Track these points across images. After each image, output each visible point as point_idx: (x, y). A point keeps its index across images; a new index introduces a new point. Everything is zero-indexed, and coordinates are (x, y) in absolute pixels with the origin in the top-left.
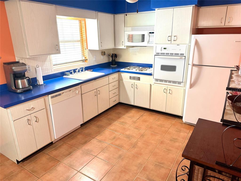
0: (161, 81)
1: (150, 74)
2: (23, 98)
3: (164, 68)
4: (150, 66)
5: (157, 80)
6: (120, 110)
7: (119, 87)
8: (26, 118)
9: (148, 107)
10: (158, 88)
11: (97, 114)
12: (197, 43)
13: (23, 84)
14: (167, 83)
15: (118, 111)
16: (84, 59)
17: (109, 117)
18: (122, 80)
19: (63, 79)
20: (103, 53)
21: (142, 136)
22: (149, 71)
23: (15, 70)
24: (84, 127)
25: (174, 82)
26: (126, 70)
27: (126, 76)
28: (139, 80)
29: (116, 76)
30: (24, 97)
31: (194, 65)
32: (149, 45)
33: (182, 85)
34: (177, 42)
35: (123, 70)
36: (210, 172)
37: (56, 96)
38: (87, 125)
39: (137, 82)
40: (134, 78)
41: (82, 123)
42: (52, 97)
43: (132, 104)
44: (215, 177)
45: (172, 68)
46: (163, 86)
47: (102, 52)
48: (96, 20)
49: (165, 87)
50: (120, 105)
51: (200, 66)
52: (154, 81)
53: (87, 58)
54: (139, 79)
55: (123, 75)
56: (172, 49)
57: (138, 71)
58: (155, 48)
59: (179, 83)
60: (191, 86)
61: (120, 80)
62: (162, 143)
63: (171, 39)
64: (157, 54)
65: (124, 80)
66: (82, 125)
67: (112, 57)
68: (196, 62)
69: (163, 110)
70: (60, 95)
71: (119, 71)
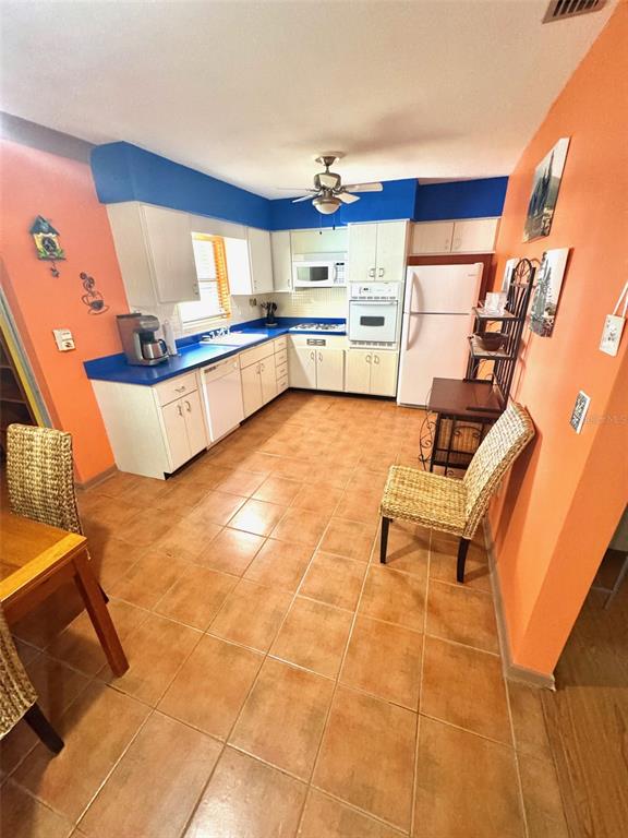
0: (362, 342)
1: (343, 334)
2: (156, 376)
3: (366, 321)
4: (342, 321)
5: (355, 342)
6: (291, 399)
7: (288, 361)
8: (176, 404)
9: (340, 389)
10: (357, 356)
11: (261, 406)
12: (415, 279)
13: (155, 350)
14: (371, 346)
15: (291, 400)
16: (223, 312)
17: (268, 419)
18: (293, 347)
19: (199, 347)
20: (254, 302)
21: (344, 427)
22: (339, 328)
23: (144, 327)
24: (246, 425)
25: (382, 343)
26: (299, 329)
27: (299, 340)
28: (324, 344)
29: (281, 340)
30: (159, 373)
31: (411, 314)
32: (336, 285)
33: (394, 346)
34: (384, 278)
35: (293, 329)
36: (459, 423)
37: (210, 369)
38: (250, 422)
39: (319, 348)
40: (315, 343)
41: (243, 419)
42: (206, 371)
43: (313, 387)
44: (464, 427)
45: (379, 321)
46: (365, 352)
47: (251, 300)
48: (246, 242)
49: (367, 352)
50: (291, 391)
51: (420, 314)
52: (350, 344)
53: (230, 311)
54: (324, 342)
55: (295, 338)
56: (377, 290)
57: (320, 330)
58: (349, 288)
59: (390, 344)
60: (409, 346)
61: (290, 347)
62: (375, 432)
63: (376, 273)
64: (354, 299)
65: (297, 347)
66: (242, 423)
67: (268, 308)
68: (415, 310)
69: (367, 392)
70: (214, 368)
71: (287, 332)
